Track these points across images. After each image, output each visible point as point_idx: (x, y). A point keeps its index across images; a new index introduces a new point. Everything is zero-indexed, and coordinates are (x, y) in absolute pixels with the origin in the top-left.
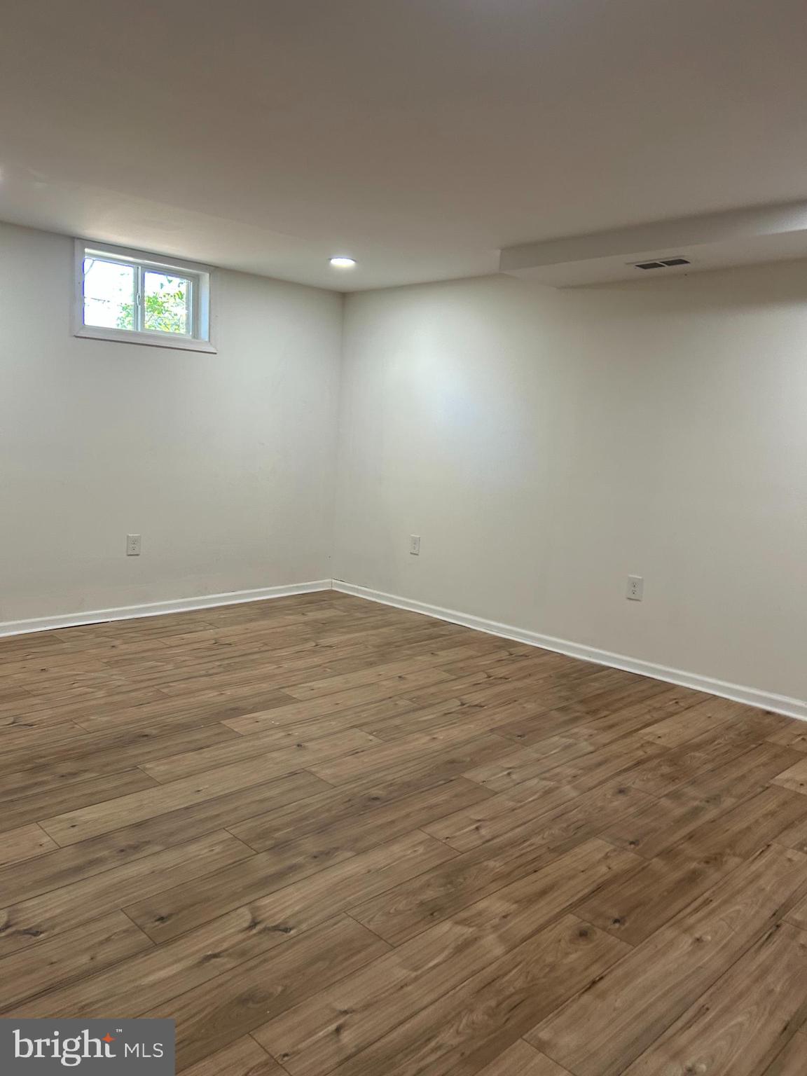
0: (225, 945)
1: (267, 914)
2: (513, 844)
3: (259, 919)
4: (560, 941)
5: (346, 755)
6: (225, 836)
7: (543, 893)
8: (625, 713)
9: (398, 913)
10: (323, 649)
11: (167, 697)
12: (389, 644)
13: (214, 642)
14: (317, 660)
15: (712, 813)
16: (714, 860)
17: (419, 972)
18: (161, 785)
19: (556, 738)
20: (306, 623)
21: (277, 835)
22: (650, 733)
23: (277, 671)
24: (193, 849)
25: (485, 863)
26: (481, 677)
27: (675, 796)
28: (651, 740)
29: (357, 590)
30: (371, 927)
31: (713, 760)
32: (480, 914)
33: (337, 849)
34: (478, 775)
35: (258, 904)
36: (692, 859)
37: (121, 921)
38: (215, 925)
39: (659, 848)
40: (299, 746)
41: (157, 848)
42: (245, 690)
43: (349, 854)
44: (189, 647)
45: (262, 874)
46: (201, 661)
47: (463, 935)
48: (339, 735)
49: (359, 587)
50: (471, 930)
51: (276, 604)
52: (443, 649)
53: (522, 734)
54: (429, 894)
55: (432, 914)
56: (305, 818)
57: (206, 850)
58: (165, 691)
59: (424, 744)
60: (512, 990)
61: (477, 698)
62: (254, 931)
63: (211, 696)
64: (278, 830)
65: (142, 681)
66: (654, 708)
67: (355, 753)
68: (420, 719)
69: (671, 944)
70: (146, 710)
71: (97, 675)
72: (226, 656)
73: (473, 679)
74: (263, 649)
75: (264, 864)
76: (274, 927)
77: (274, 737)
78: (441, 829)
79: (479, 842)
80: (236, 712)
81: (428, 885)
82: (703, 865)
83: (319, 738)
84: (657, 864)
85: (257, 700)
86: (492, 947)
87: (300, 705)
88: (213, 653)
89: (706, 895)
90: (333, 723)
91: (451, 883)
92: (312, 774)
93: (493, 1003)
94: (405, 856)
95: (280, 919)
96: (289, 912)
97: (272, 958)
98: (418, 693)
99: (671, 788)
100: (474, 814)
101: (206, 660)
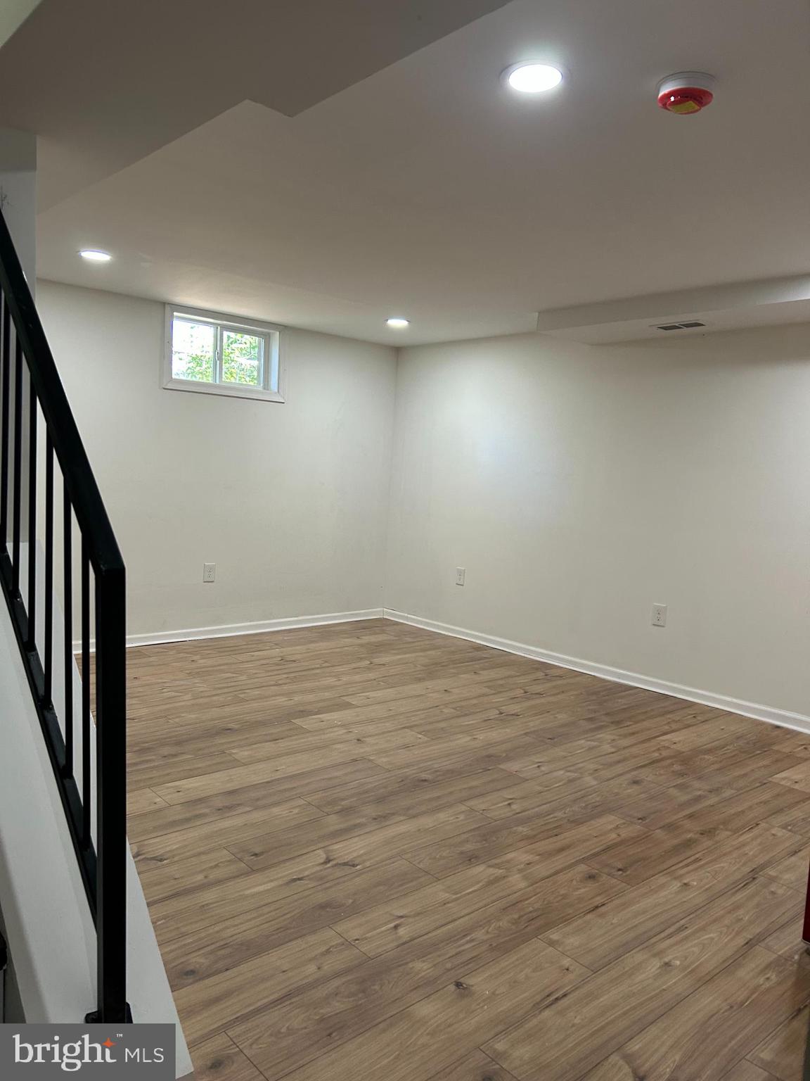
0: (306, 873)
1: (337, 855)
2: (539, 816)
3: (332, 858)
4: (572, 881)
5: (398, 748)
6: (301, 802)
7: (562, 850)
8: (646, 724)
9: (442, 858)
10: (376, 667)
11: (243, 700)
12: (436, 664)
13: (280, 659)
14: (371, 675)
15: (713, 800)
16: (709, 833)
17: (459, 895)
18: (245, 765)
19: (583, 741)
20: (362, 645)
21: (343, 803)
22: (667, 740)
23: (337, 683)
24: (276, 810)
25: (515, 829)
26: (519, 692)
27: (681, 787)
28: (666, 745)
29: (407, 619)
30: (421, 866)
31: (721, 762)
32: (508, 861)
33: (393, 814)
34: (513, 766)
35: (331, 848)
36: (690, 831)
37: (225, 855)
38: (297, 860)
39: (662, 824)
40: (358, 740)
41: (248, 809)
42: (310, 697)
43: (404, 818)
44: (259, 663)
45: (332, 829)
46: (270, 674)
47: (494, 874)
48: (393, 733)
49: (409, 616)
50: (501, 871)
51: (332, 629)
52: (484, 669)
53: (552, 738)
54: (468, 847)
55: (470, 860)
57: (287, 812)
58: (242, 696)
59: (466, 742)
60: (531, 909)
61: (515, 708)
62: (328, 865)
63: (282, 700)
64: (344, 799)
65: (221, 688)
66: (674, 721)
67: (406, 747)
68: (464, 724)
69: (662, 886)
70: (227, 708)
71: (182, 683)
72: (292, 670)
73: (512, 694)
74: (324, 665)
75: (333, 822)
76: (343, 863)
77: (337, 733)
78: (478, 804)
79: (510, 814)
80: (303, 713)
81: (467, 841)
82: (698, 836)
83: (377, 733)
84: (659, 834)
85: (321, 704)
86: (517, 882)
87: (357, 710)
88: (283, 667)
89: (697, 856)
90: (387, 724)
91: (485, 840)
92: (369, 760)
93: (516, 916)
94: (448, 821)
95: (348, 858)
96: (355, 854)
97: (344, 882)
98: (463, 704)
99: (680, 781)
100: (507, 794)
101: (275, 673)
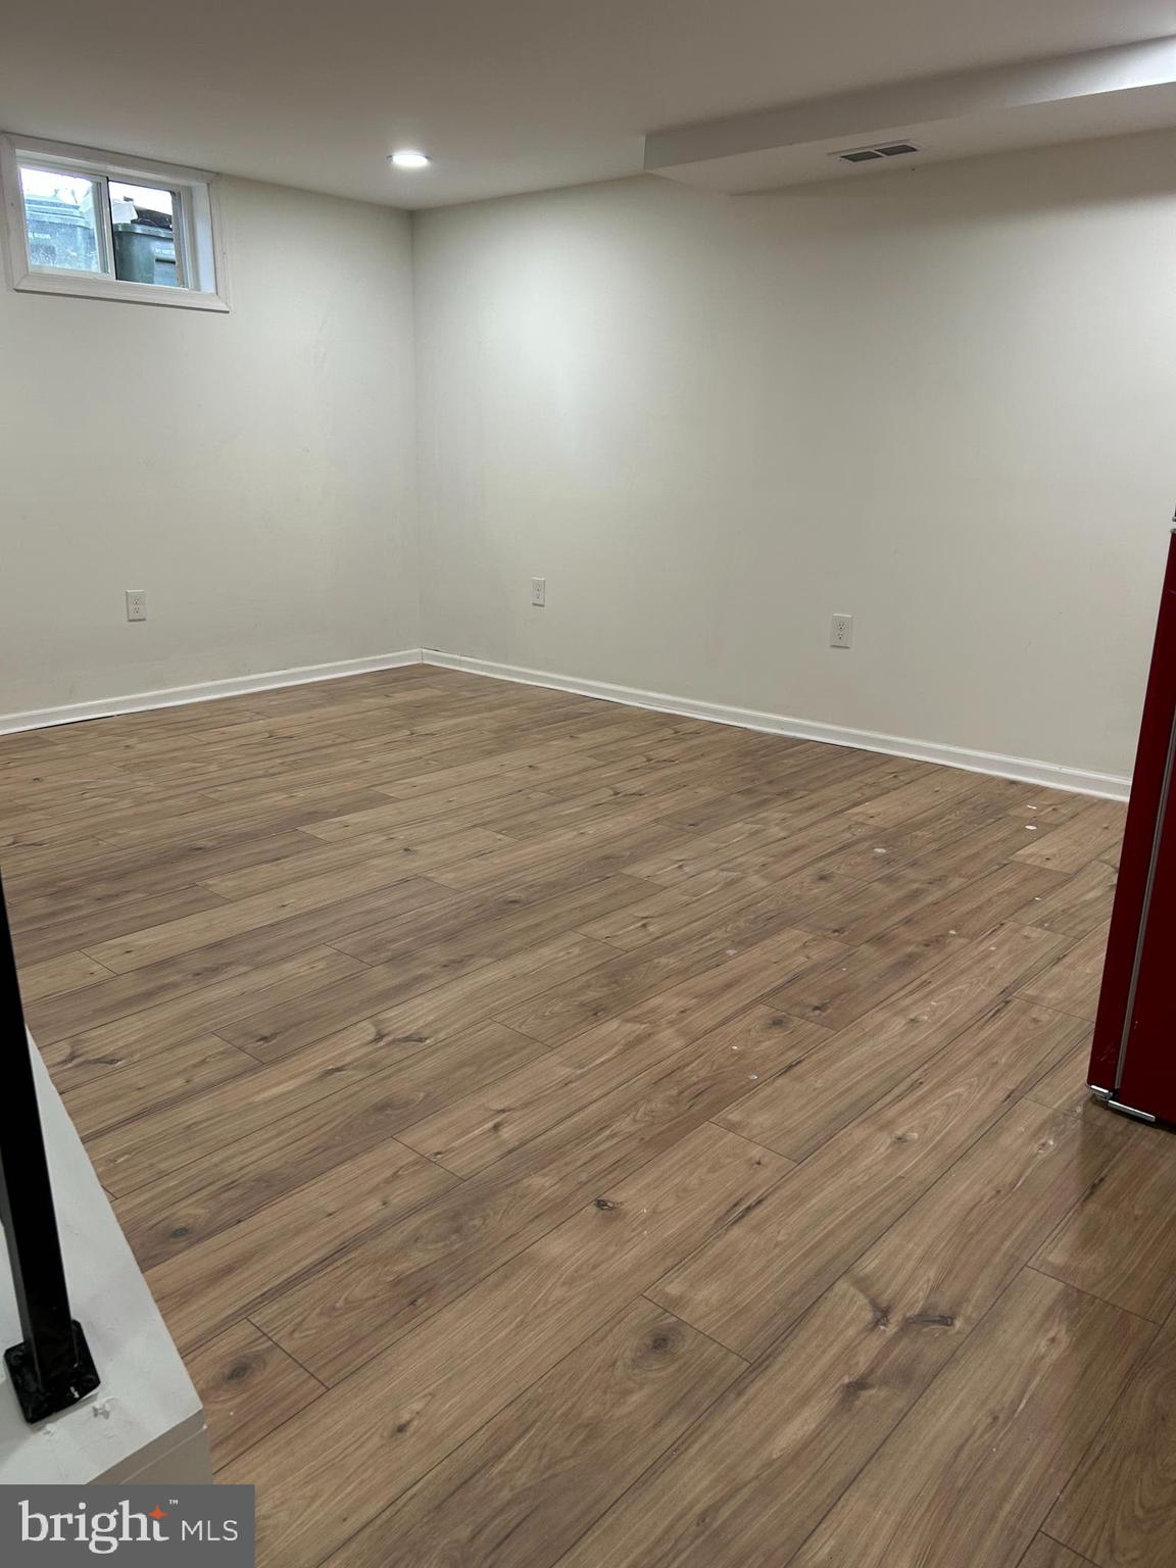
0: (348, 1059)
1: (394, 1027)
2: (689, 939)
3: (384, 1032)
4: (750, 1030)
5: (469, 857)
6: (326, 951)
7: (728, 986)
8: (827, 792)
9: (553, 1015)
10: (421, 738)
11: (217, 803)
12: (513, 728)
13: (267, 735)
14: (414, 752)
15: (936, 895)
16: (936, 943)
17: (586, 1069)
18: (232, 902)
19: (739, 825)
20: (393, 707)
21: (393, 947)
22: (859, 813)
23: (361, 767)
24: (288, 968)
25: (656, 961)
26: (640, 761)
27: (890, 880)
28: (860, 820)
29: (460, 663)
30: (523, 1030)
32: (653, 1011)
33: (471, 956)
34: (643, 870)
35: (382, 1016)
36: (909, 943)
37: (215, 1044)
38: (334, 1039)
39: (869, 935)
40: (406, 850)
41: (244, 969)
42: (323, 791)
43: (489, 960)
44: (235, 743)
45: (381, 988)
47: (634, 1032)
48: (458, 836)
49: (463, 658)
50: (644, 1026)
51: (347, 685)
52: (585, 731)
53: (694, 823)
54: (591, 995)
55: (596, 1014)
56: (428, 926)
57: (305, 968)
58: (215, 795)
59: (569, 840)
60: (695, 1079)
61: (636, 785)
62: (382, 1044)
63: (277, 799)
64: (394, 941)
65: (181, 786)
66: (866, 785)
67: (480, 854)
68: (562, 813)
69: (881, 1026)
70: (193, 819)
71: (114, 781)
72: (289, 751)
73: (629, 764)
74: (338, 741)
75: (382, 977)
76: (404, 1038)
77: (371, 843)
78: (599, 929)
79: (647, 939)
80: (314, 816)
81: (588, 986)
82: (921, 948)
83: (434, 840)
84: (867, 950)
85: (342, 800)
86: (669, 1040)
87: (400, 805)
88: (274, 747)
89: (924, 977)
90: (448, 823)
91: (616, 982)
92: (428, 879)
93: (674, 1092)
94: (556, 959)
95: (411, 1029)
96: (421, 1023)
97: (409, 1067)
98: (555, 784)
99: (886, 871)
100: (639, 911)
101: (261, 757)
